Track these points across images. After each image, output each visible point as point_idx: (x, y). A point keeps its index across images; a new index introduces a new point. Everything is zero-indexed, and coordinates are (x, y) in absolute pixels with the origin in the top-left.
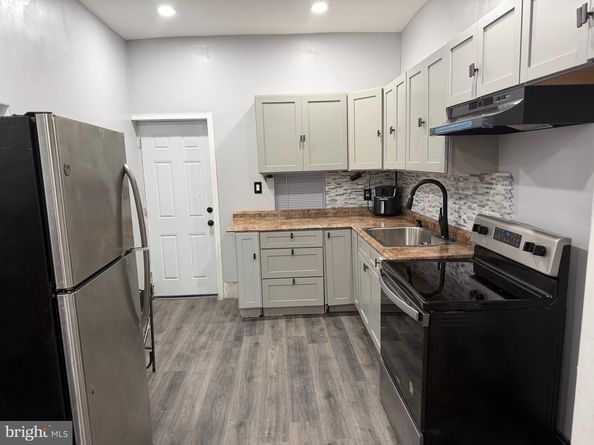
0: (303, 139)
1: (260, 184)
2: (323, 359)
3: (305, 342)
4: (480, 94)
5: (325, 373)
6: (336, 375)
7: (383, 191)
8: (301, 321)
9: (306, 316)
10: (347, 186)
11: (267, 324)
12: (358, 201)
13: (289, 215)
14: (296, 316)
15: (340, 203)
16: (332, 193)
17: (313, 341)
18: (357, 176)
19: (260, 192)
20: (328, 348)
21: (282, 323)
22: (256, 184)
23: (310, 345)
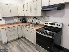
0: (10, 11)
1: (2, 19)
2: (24, 47)
3: (19, 45)
4: (50, 5)
5: (26, 49)
6: (28, 48)
7: (23, 19)
8: (15, 41)
9: (15, 40)
10: (17, 19)
11: (9, 44)
12: (19, 21)
13: (8, 24)
14: (14, 41)
15: (17, 21)
16: (15, 20)
17: (20, 44)
18: (19, 17)
19: (2, 21)
20: (23, 44)
21: (12, 43)
22: (1, 19)
23: (20, 45)
